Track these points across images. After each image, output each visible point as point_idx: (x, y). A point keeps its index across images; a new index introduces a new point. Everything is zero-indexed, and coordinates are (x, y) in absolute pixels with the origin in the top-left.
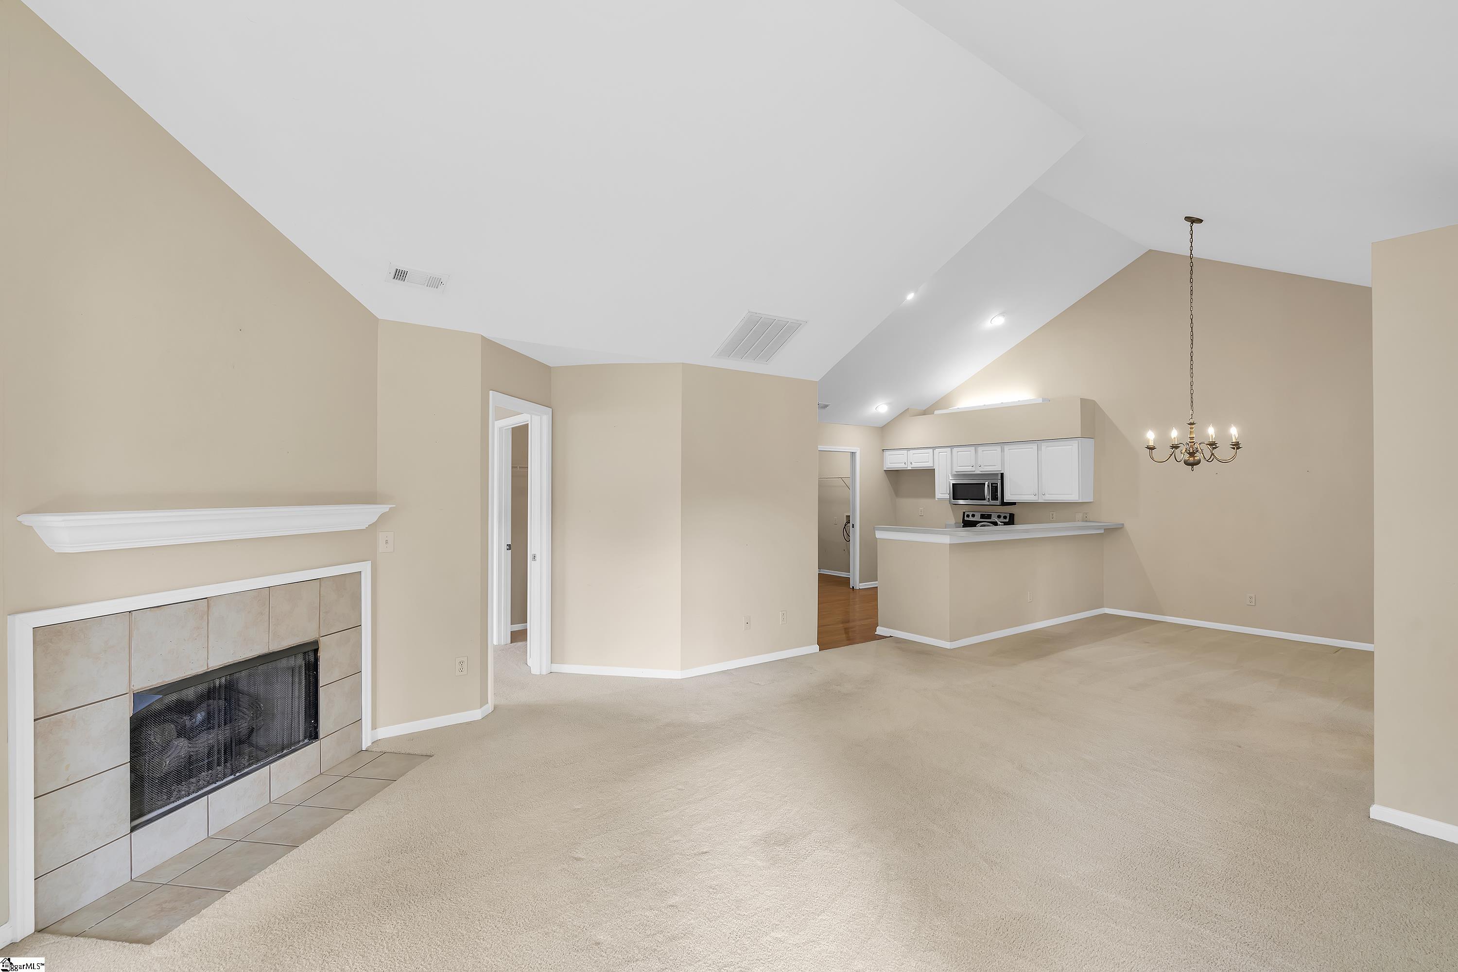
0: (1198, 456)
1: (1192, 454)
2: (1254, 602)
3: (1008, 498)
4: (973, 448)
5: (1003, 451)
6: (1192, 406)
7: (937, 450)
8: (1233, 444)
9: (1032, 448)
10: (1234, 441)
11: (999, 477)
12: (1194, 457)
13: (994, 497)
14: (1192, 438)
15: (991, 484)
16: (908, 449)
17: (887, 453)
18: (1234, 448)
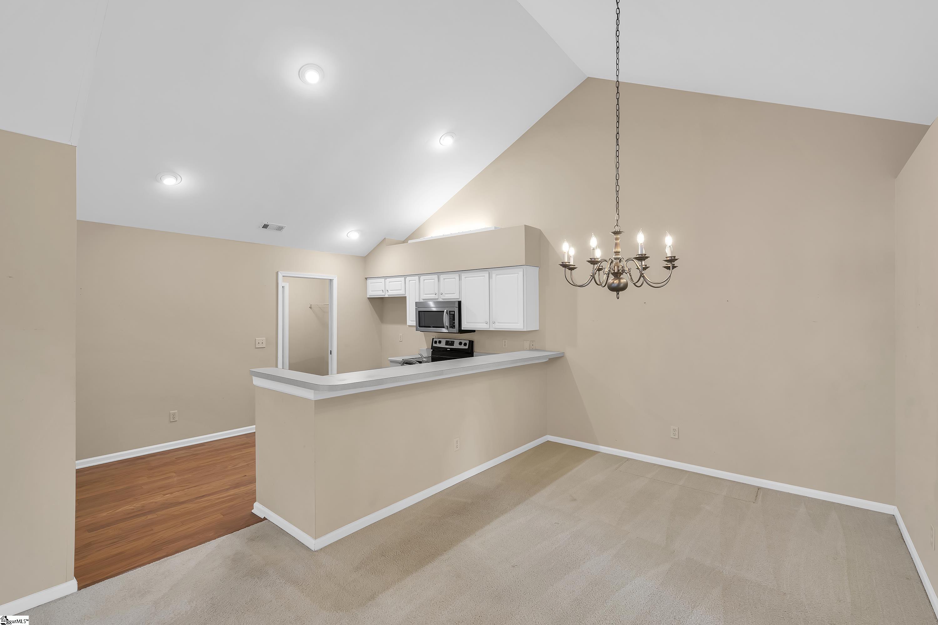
0: (625, 279)
1: (617, 275)
2: (677, 435)
3: (464, 327)
4: (435, 277)
5: (460, 279)
6: (617, 208)
7: (408, 279)
8: (668, 259)
9: (483, 276)
10: (669, 254)
11: (457, 305)
12: (620, 279)
13: (452, 326)
14: (617, 253)
15: (450, 311)
16: (386, 277)
17: (369, 281)
18: (668, 268)
